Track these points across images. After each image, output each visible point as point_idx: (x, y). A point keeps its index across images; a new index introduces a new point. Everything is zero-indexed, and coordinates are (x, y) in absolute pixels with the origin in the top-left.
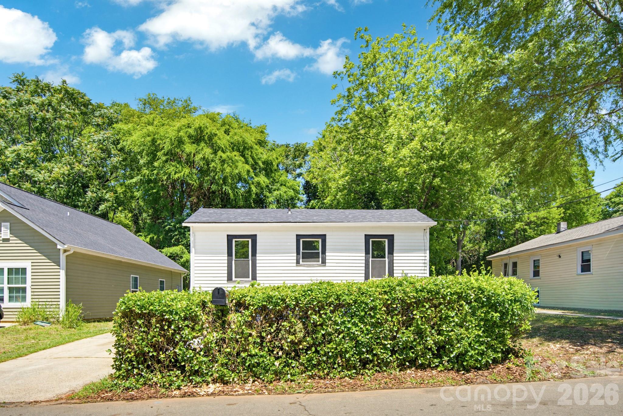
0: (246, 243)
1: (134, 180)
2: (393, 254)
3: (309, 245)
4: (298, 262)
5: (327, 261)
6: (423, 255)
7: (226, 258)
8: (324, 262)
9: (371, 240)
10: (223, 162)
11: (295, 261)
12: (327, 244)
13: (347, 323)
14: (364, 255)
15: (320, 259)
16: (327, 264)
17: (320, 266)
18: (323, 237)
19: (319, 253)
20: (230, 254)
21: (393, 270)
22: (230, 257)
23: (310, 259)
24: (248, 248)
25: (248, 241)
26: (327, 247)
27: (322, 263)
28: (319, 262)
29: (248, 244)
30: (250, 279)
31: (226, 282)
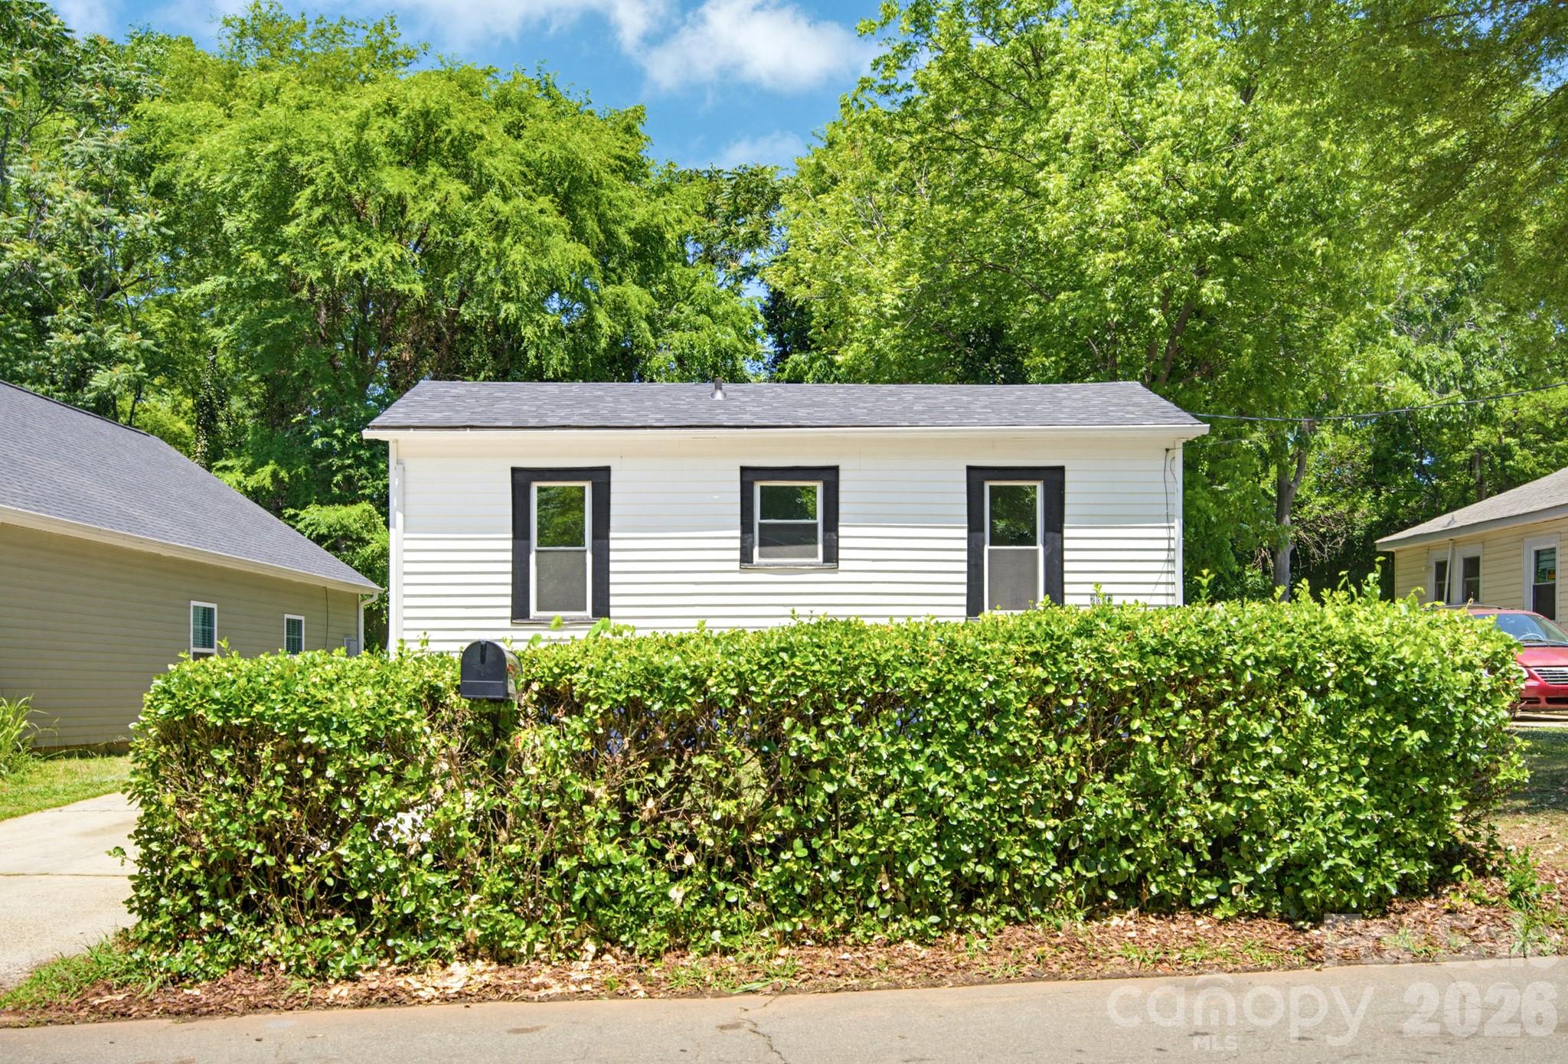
0: (578, 494)
1: (207, 286)
2: (1060, 530)
3: (781, 503)
4: (746, 557)
5: (842, 554)
6: (1163, 533)
7: (509, 545)
8: (831, 556)
9: (987, 485)
10: (500, 228)
11: (737, 555)
12: (843, 497)
13: (908, 757)
14: (964, 533)
15: (820, 547)
16: (842, 565)
17: (817, 569)
18: (829, 477)
19: (815, 526)
20: (520, 531)
21: (1062, 583)
22: (523, 542)
23: (787, 549)
24: (582, 510)
25: (583, 489)
26: (843, 509)
27: (826, 560)
28: (815, 555)
29: (583, 499)
30: (589, 612)
31: (507, 623)
